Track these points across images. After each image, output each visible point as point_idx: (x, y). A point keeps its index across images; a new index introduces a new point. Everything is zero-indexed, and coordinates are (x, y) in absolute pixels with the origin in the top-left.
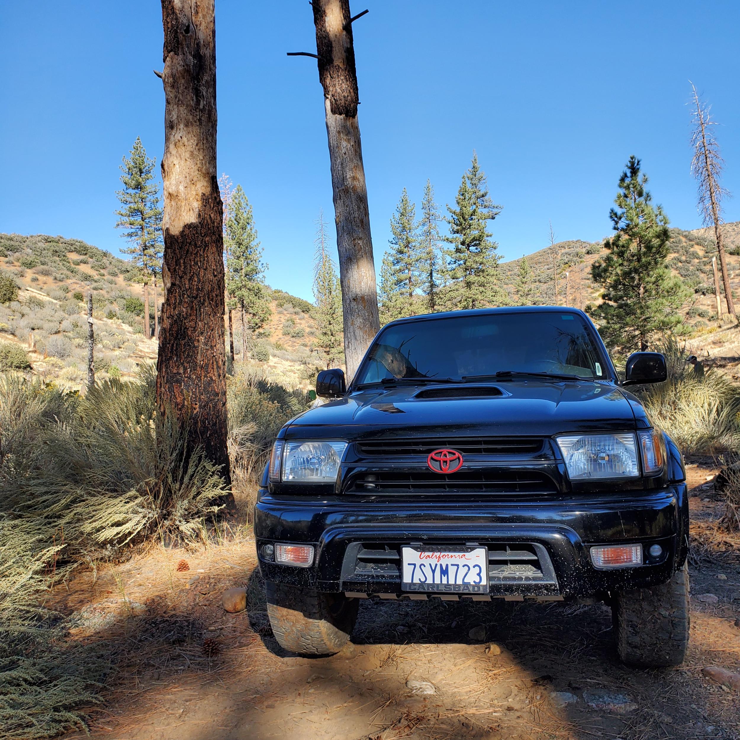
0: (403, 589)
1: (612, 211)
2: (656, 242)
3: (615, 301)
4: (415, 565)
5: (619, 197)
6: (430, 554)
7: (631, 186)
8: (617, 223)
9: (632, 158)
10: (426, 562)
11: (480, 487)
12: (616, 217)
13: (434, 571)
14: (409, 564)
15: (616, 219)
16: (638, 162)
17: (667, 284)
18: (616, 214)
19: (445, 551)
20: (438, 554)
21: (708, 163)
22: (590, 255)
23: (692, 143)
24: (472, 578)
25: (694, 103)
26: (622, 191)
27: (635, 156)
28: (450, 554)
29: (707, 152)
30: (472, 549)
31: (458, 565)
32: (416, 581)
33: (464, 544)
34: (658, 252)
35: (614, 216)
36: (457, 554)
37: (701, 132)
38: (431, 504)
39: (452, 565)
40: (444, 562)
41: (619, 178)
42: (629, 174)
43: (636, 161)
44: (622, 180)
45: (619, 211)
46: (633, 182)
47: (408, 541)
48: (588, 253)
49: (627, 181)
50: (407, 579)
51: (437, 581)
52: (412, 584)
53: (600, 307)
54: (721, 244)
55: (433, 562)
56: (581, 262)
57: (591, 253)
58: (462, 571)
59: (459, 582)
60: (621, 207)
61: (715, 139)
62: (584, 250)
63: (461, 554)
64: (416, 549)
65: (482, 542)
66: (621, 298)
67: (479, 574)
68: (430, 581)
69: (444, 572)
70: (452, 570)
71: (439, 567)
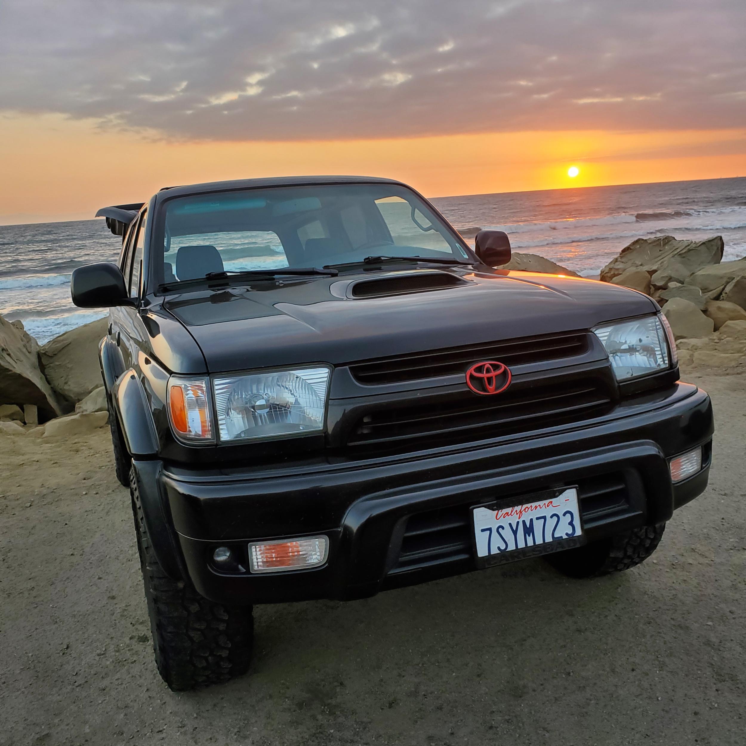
0: (480, 566)
4: (490, 529)
6: (509, 510)
10: (505, 522)
13: (515, 532)
14: (483, 530)
20: (518, 508)
24: (563, 531)
28: (534, 504)
30: (562, 492)
31: (544, 518)
32: (494, 551)
36: (541, 503)
39: (537, 518)
40: (527, 517)
50: (482, 552)
51: (521, 545)
52: (490, 556)
55: (514, 519)
58: (551, 523)
59: (549, 539)
63: (547, 502)
64: (491, 507)
65: (572, 480)
67: (571, 523)
68: (512, 547)
69: (529, 530)
70: (538, 526)
71: (521, 524)
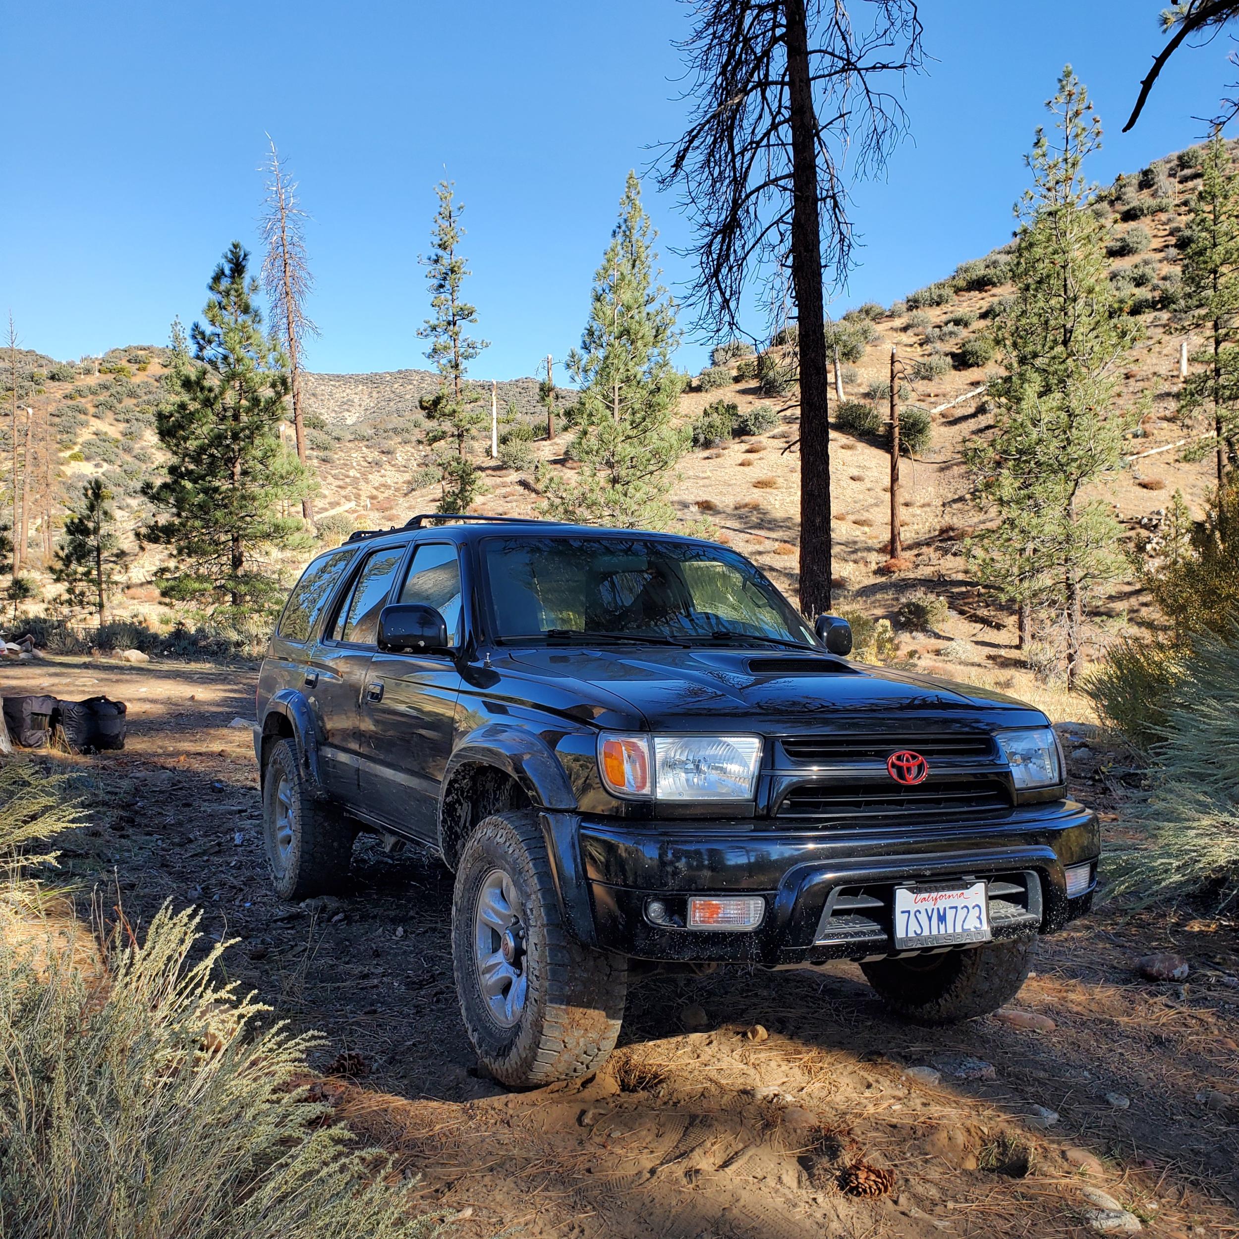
0: (898, 947)
1: (196, 327)
2: (266, 393)
3: (195, 482)
4: (909, 912)
5: (210, 307)
6: (926, 895)
7: (233, 292)
8: (201, 348)
9: (235, 246)
10: (922, 907)
11: (938, 802)
12: (203, 339)
13: (930, 919)
14: (903, 912)
15: (202, 342)
16: (245, 255)
17: (279, 464)
18: (203, 334)
19: (943, 889)
20: (934, 895)
21: (288, 274)
22: (57, 383)
23: (265, 236)
24: (972, 924)
25: (271, 172)
26: (215, 297)
27: (242, 244)
28: (948, 893)
29: (287, 256)
30: (972, 884)
31: (956, 908)
32: (911, 934)
33: (960, 879)
34: (266, 410)
35: (199, 337)
36: (954, 893)
37: (280, 220)
38: (911, 828)
39: (951, 908)
40: (942, 904)
41: (212, 274)
42: (227, 272)
43: (242, 254)
44: (217, 279)
45: (208, 329)
46: (235, 286)
47: (900, 880)
48: (53, 378)
49: (225, 283)
50: (900, 933)
51: (935, 932)
52: (908, 939)
53: (165, 486)
54: (299, 406)
55: (929, 905)
56: (40, 392)
57: (59, 380)
58: (962, 913)
59: (959, 930)
60: (213, 324)
61: (301, 238)
62: (45, 372)
63: (959, 892)
64: (911, 890)
65: (982, 874)
66: (203, 478)
67: (979, 918)
68: (926, 933)
69: (942, 918)
70: (950, 914)
71: (935, 912)
